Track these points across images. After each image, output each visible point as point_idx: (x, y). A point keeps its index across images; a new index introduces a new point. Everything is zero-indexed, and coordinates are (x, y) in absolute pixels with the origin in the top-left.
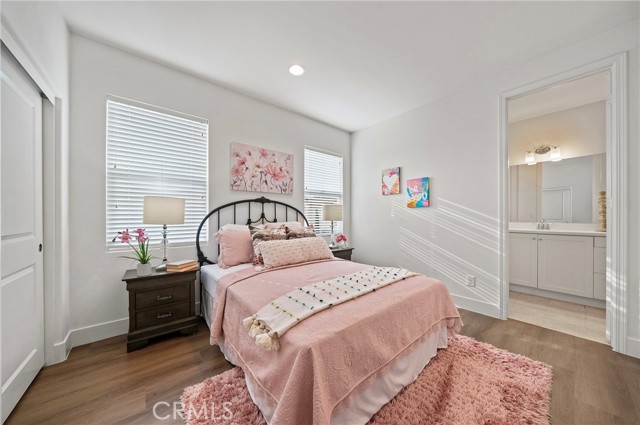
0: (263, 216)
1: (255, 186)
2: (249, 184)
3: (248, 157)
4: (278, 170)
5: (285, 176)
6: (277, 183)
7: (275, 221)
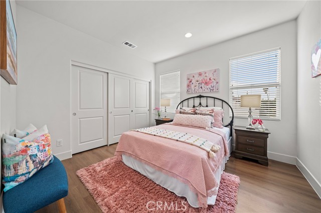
0: (200, 104)
1: (196, 90)
2: (193, 90)
3: (193, 78)
4: (208, 80)
5: (213, 82)
6: (208, 87)
7: (207, 106)
